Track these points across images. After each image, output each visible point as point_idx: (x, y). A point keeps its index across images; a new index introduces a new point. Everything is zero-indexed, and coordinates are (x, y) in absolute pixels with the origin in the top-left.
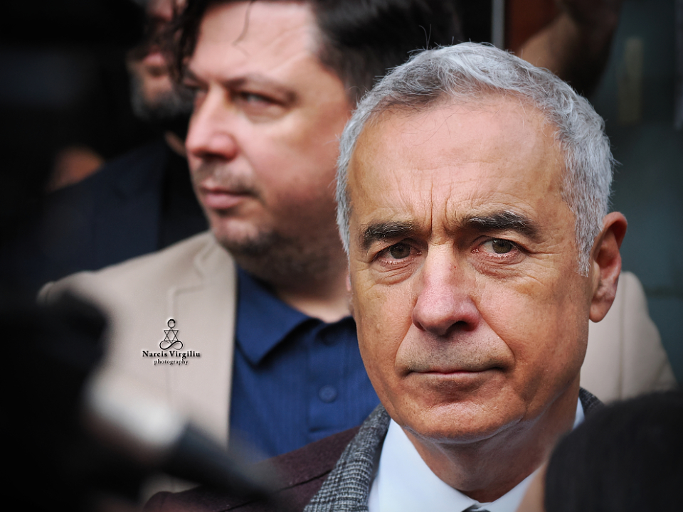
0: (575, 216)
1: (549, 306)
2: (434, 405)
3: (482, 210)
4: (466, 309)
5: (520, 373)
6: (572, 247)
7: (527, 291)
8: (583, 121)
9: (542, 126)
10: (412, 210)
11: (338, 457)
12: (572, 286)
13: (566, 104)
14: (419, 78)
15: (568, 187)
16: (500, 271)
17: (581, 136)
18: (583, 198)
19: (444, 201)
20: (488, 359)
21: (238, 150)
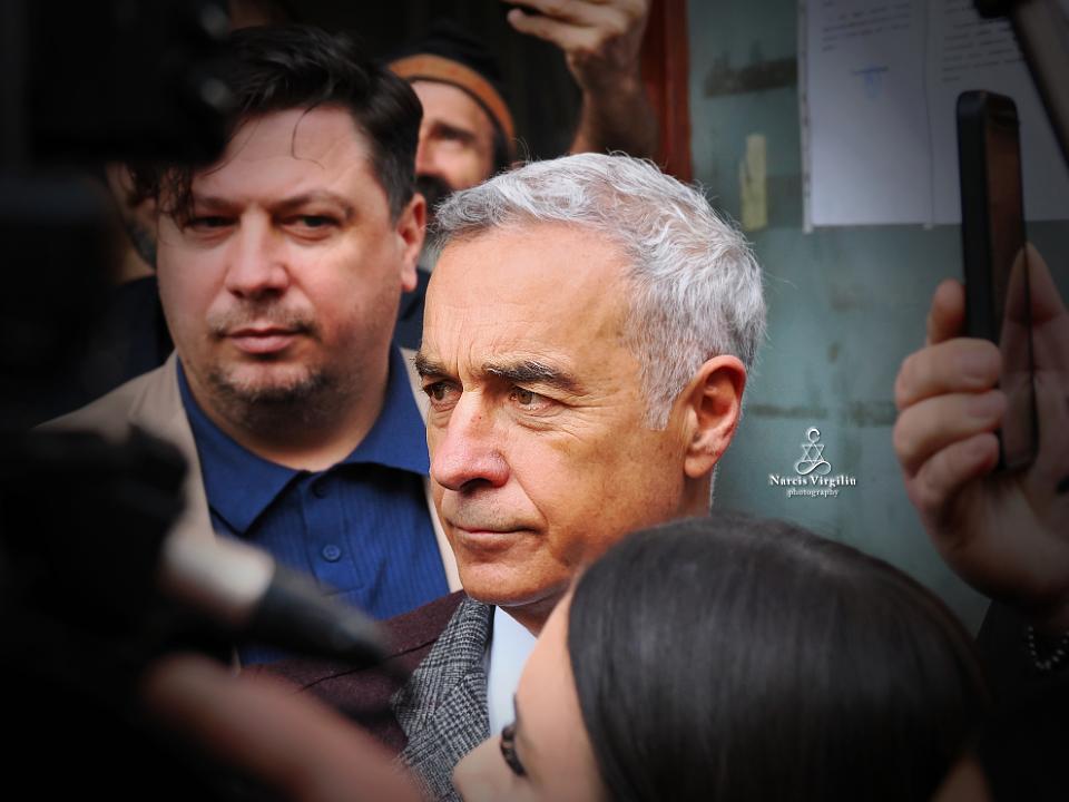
0: (641, 363)
3: (506, 359)
4: (486, 465)
7: (561, 447)
13: (657, 232)
15: (631, 331)
18: (661, 342)
19: (468, 345)
21: (294, 281)
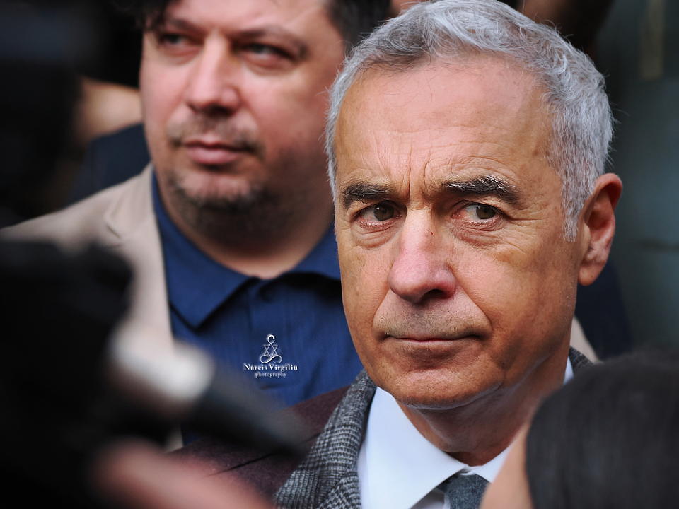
0: (562, 181)
1: (529, 274)
2: (410, 371)
3: (464, 175)
4: (442, 277)
5: (497, 342)
6: (558, 213)
7: (506, 258)
8: (576, 81)
9: (530, 89)
10: (389, 174)
11: (326, 421)
12: (557, 253)
13: (559, 63)
14: (403, 37)
15: (555, 151)
16: (480, 238)
17: (573, 97)
18: (573, 162)
19: (422, 166)
20: (465, 328)
21: (242, 104)
